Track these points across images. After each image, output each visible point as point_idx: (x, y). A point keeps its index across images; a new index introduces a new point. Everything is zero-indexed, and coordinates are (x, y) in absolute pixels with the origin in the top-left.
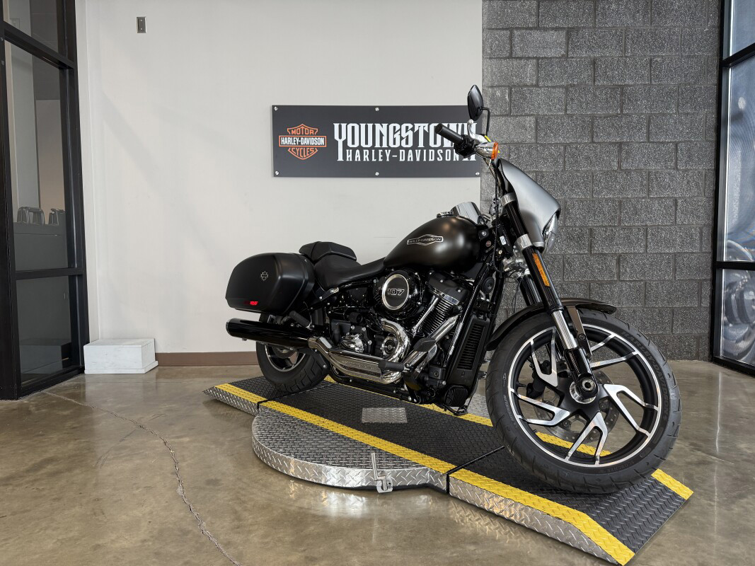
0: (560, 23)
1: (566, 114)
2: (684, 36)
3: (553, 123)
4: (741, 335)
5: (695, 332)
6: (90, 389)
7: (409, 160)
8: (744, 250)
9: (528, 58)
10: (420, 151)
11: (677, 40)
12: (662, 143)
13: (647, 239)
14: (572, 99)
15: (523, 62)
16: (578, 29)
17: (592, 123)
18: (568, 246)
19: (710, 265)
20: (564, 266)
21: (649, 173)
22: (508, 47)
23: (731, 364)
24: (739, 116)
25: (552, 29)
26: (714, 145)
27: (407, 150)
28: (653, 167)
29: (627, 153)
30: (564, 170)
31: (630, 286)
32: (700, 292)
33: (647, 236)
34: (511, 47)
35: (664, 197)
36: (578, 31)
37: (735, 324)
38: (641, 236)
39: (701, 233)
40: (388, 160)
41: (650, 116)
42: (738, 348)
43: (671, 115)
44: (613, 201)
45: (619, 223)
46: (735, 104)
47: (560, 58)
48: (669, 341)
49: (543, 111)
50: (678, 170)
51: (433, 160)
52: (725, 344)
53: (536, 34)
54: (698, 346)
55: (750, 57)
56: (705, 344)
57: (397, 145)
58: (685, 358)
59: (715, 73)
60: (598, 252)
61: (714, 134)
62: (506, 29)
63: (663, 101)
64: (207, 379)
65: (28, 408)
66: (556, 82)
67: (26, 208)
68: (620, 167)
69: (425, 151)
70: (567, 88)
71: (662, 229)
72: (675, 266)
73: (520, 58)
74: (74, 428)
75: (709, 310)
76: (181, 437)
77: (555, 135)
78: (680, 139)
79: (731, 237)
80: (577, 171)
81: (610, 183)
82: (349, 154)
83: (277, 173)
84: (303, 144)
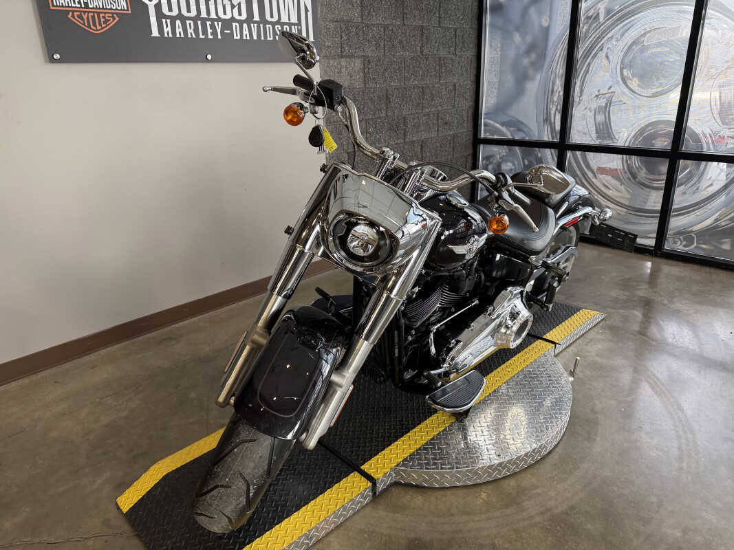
3: (374, 0)
7: (245, 38)
10: (256, 25)
12: (448, 29)
13: (438, 123)
19: (471, 141)
21: (440, 58)
26: (476, 32)
27: (241, 23)
28: (443, 53)
29: (427, 38)
30: (384, 55)
32: (466, 165)
33: (438, 120)
35: (448, 82)
38: (435, 121)
39: (467, 114)
40: (219, 37)
41: (440, 1)
44: (418, 87)
45: (422, 110)
50: (456, 55)
51: (272, 39)
57: (228, 16)
60: (409, 140)
61: (476, 22)
68: (422, 52)
69: (261, 26)
71: (447, 113)
72: (454, 146)
77: (376, 15)
78: (457, 25)
79: (488, 116)
80: (394, 55)
81: (416, 69)
82: (167, 26)
83: (57, 56)
84: (92, 6)
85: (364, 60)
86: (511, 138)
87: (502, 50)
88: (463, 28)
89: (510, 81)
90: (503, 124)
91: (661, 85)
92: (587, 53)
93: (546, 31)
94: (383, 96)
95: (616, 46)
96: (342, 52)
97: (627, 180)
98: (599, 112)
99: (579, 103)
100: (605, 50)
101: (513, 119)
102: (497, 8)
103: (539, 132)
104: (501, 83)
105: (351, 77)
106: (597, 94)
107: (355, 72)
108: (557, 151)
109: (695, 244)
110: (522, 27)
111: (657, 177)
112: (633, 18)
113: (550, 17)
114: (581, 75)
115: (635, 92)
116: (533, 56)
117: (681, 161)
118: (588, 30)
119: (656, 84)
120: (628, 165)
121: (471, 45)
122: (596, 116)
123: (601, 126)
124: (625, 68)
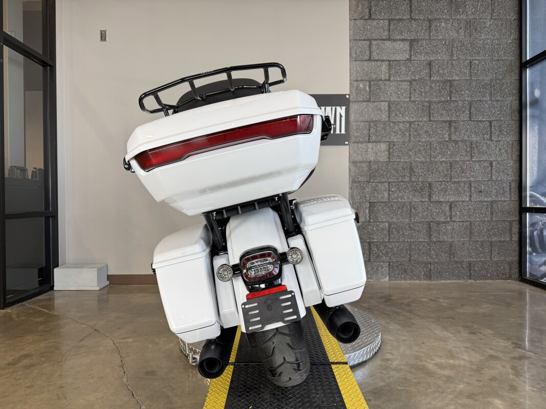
0: (406, 35)
1: (410, 100)
2: (494, 46)
3: (401, 107)
4: (543, 261)
5: (508, 259)
6: (58, 302)
8: (542, 199)
9: (383, 61)
11: (489, 48)
12: (480, 121)
13: (471, 190)
14: (415, 90)
15: (379, 63)
16: (417, 40)
17: (430, 107)
18: (414, 196)
19: (517, 210)
20: (411, 210)
21: (471, 143)
22: (368, 52)
23: (535, 283)
24: (535, 102)
25: (400, 40)
26: (518, 123)
28: (474, 138)
29: (455, 128)
30: (409, 141)
31: (459, 226)
32: (510, 230)
33: (471, 188)
34: (370, 53)
35: (483, 161)
36: (418, 42)
37: (538, 253)
38: (466, 189)
39: (510, 186)
41: (471, 103)
42: (540, 271)
43: (486, 101)
44: (446, 162)
45: (451, 179)
46: (532, 93)
47: (405, 60)
48: (489, 266)
49: (394, 98)
50: (492, 140)
52: (530, 267)
53: (388, 43)
54: (510, 269)
55: (543, 60)
56: (516, 268)
58: (502, 279)
59: (517, 71)
60: (435, 200)
61: (518, 115)
62: (367, 40)
63: (480, 92)
64: (146, 295)
65: (11, 316)
66: (403, 78)
67: (15, 166)
68: (450, 138)
70: (411, 82)
71: (481, 184)
72: (492, 211)
73: (377, 61)
74: (45, 331)
75: (518, 243)
76: (126, 338)
77: (402, 116)
78: (493, 119)
79: (532, 189)
80: (419, 141)
81: (444, 150)
85: (389, 145)
88: (501, 121)
90: (542, 195)
94: (407, 167)
96: (369, 139)
105: (376, 154)
107: (381, 151)
121: (512, 133)
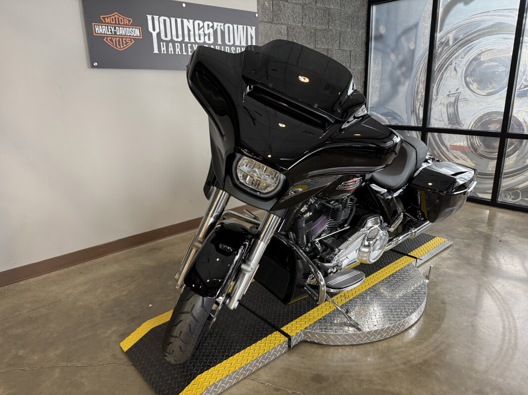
1: (302, 25)
3: (296, 32)
10: (219, 47)
12: (345, 51)
14: (306, 15)
17: (316, 34)
26: (365, 53)
41: (340, 32)
43: (349, 32)
49: (291, 23)
57: (202, 41)
59: (366, 6)
63: (346, 22)
69: (223, 47)
78: (352, 49)
79: (372, 109)
82: (163, 47)
83: (95, 64)
84: (118, 34)
86: (388, 124)
87: (382, 65)
88: (356, 50)
89: (388, 86)
90: (382, 115)
91: (493, 88)
92: (441, 66)
93: (413, 52)
95: (462, 61)
97: (471, 153)
98: (450, 106)
99: (436, 100)
100: (454, 64)
101: (390, 111)
102: (379, 37)
103: (408, 120)
104: (381, 87)
106: (449, 94)
108: (421, 132)
109: (520, 198)
110: (396, 49)
111: (492, 150)
112: (473, 43)
113: (415, 43)
114: (437, 81)
115: (475, 93)
116: (404, 69)
117: (509, 139)
118: (441, 52)
119: (490, 86)
120: (471, 142)
121: (361, 62)
122: (448, 109)
123: (452, 116)
124: (468, 76)
